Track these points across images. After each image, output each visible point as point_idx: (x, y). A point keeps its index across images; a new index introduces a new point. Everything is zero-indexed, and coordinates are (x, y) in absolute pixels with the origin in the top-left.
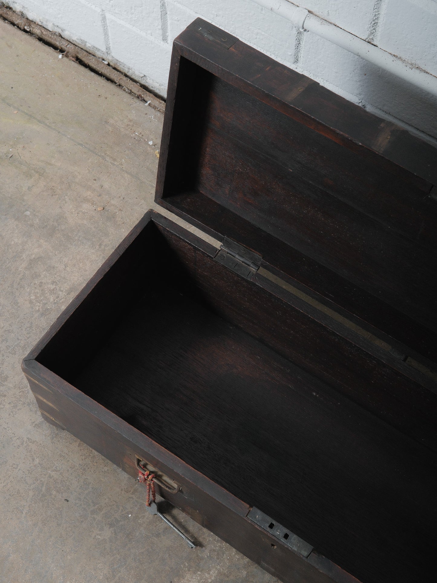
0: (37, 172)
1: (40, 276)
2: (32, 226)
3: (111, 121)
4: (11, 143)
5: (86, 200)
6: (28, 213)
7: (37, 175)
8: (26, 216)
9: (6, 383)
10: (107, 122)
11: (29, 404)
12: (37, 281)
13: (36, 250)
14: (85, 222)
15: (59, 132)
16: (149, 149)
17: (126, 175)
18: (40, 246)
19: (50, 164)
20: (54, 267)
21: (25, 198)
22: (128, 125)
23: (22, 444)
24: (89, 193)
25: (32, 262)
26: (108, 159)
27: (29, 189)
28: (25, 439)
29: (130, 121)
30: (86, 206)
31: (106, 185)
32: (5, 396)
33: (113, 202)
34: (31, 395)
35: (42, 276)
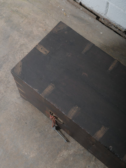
0: (25, 17)
1: (23, 50)
2: (22, 34)
3: (51, 2)
4: (17, 7)
5: (40, 27)
6: (21, 29)
7: (25, 18)
8: (20, 30)
9: (9, 84)
10: (49, 2)
11: (16, 91)
12: (22, 52)
13: (23, 42)
14: (39, 34)
15: (33, 4)
16: (62, 12)
17: (54, 20)
18: (24, 40)
19: (29, 14)
20: (28, 48)
21: (21, 25)
22: (56, 4)
23: (13, 104)
24: (41, 25)
25: (21, 45)
26: (48, 14)
27: (22, 22)
28: (14, 102)
29: (57, 2)
30: (40, 29)
31: (47, 23)
32: (9, 88)
33: (49, 28)
34: (17, 88)
35: (24, 50)
